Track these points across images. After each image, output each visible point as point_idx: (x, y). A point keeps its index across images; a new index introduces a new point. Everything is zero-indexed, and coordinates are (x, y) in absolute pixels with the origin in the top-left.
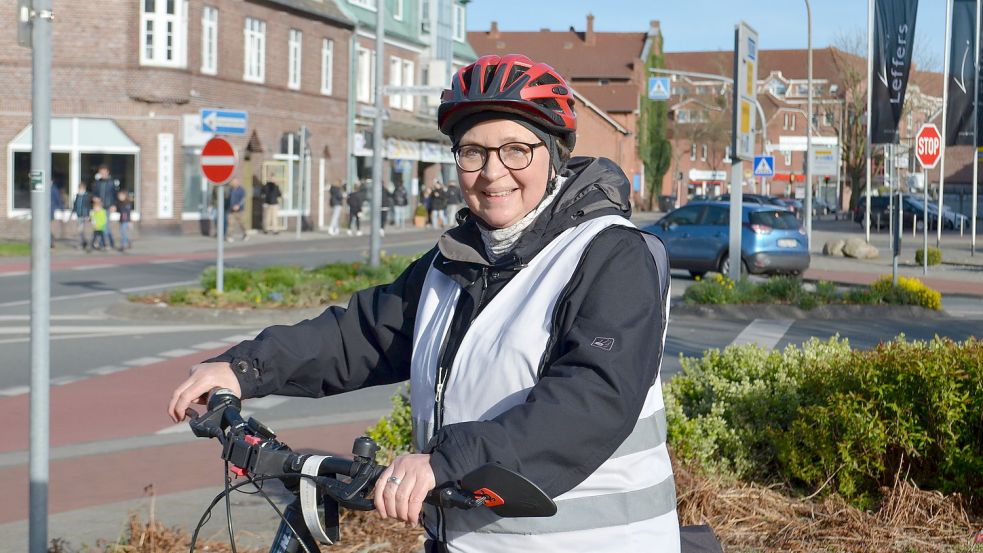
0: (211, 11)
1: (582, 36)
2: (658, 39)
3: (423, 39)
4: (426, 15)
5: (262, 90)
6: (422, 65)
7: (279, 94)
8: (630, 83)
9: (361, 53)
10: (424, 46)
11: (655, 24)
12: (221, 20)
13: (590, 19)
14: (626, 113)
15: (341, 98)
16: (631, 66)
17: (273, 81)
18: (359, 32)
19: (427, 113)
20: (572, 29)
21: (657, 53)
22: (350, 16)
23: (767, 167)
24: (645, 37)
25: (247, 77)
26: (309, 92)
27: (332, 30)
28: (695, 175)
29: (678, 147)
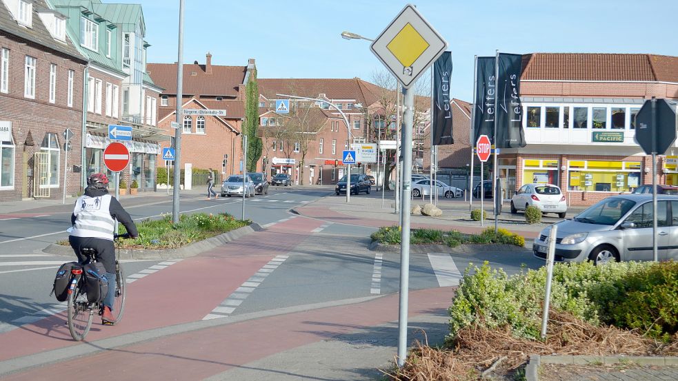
0: (6, 52)
1: (203, 67)
2: (253, 71)
3: (125, 70)
4: (127, 55)
5: (34, 104)
6: (124, 88)
7: (44, 106)
8: (236, 100)
9: (90, 80)
10: (126, 75)
11: (252, 61)
12: (11, 58)
13: (209, 56)
14: (236, 120)
15: (78, 109)
16: (237, 89)
17: (40, 98)
18: (90, 65)
19: (127, 119)
20: (196, 63)
21: (253, 80)
22: (84, 55)
23: (351, 158)
24: (246, 69)
25: (26, 96)
26: (60, 106)
27: (74, 65)
28: (276, 161)
29: (266, 142)
